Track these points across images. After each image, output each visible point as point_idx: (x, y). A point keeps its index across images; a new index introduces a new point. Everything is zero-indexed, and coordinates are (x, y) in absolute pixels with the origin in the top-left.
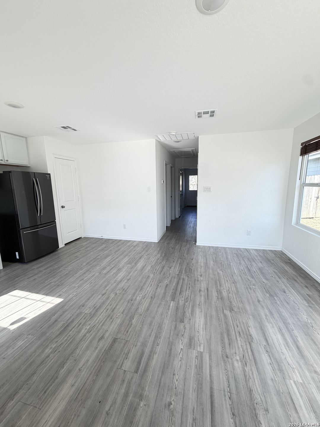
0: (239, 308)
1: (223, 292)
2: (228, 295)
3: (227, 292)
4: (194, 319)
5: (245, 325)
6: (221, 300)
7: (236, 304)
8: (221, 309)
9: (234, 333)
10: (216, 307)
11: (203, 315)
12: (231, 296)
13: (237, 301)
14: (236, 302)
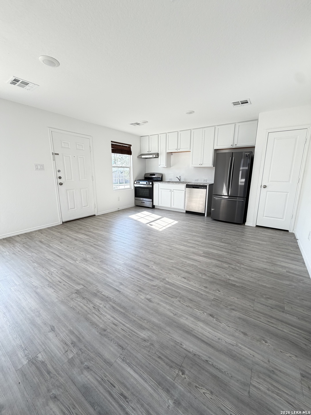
0: (72, 299)
1: (103, 303)
2: (93, 303)
3: (98, 306)
4: (96, 266)
5: (58, 290)
6: (94, 293)
7: (77, 300)
8: (86, 285)
9: (64, 280)
10: (91, 284)
11: (95, 272)
12: (89, 304)
13: (79, 305)
14: (79, 303)
